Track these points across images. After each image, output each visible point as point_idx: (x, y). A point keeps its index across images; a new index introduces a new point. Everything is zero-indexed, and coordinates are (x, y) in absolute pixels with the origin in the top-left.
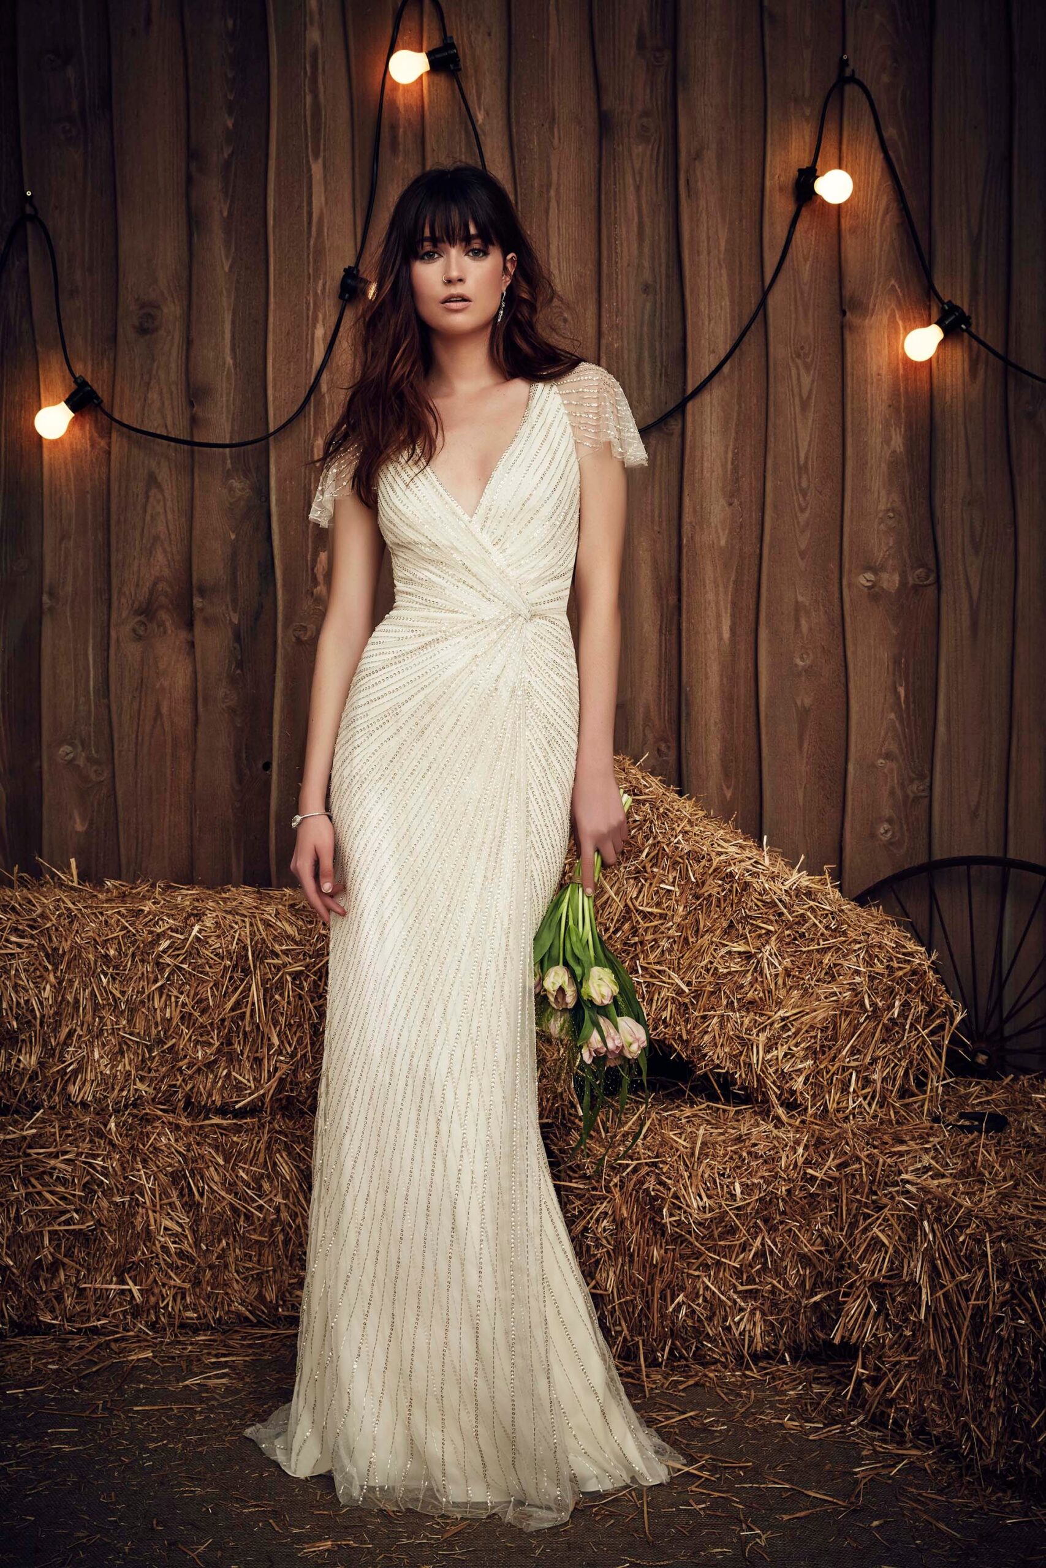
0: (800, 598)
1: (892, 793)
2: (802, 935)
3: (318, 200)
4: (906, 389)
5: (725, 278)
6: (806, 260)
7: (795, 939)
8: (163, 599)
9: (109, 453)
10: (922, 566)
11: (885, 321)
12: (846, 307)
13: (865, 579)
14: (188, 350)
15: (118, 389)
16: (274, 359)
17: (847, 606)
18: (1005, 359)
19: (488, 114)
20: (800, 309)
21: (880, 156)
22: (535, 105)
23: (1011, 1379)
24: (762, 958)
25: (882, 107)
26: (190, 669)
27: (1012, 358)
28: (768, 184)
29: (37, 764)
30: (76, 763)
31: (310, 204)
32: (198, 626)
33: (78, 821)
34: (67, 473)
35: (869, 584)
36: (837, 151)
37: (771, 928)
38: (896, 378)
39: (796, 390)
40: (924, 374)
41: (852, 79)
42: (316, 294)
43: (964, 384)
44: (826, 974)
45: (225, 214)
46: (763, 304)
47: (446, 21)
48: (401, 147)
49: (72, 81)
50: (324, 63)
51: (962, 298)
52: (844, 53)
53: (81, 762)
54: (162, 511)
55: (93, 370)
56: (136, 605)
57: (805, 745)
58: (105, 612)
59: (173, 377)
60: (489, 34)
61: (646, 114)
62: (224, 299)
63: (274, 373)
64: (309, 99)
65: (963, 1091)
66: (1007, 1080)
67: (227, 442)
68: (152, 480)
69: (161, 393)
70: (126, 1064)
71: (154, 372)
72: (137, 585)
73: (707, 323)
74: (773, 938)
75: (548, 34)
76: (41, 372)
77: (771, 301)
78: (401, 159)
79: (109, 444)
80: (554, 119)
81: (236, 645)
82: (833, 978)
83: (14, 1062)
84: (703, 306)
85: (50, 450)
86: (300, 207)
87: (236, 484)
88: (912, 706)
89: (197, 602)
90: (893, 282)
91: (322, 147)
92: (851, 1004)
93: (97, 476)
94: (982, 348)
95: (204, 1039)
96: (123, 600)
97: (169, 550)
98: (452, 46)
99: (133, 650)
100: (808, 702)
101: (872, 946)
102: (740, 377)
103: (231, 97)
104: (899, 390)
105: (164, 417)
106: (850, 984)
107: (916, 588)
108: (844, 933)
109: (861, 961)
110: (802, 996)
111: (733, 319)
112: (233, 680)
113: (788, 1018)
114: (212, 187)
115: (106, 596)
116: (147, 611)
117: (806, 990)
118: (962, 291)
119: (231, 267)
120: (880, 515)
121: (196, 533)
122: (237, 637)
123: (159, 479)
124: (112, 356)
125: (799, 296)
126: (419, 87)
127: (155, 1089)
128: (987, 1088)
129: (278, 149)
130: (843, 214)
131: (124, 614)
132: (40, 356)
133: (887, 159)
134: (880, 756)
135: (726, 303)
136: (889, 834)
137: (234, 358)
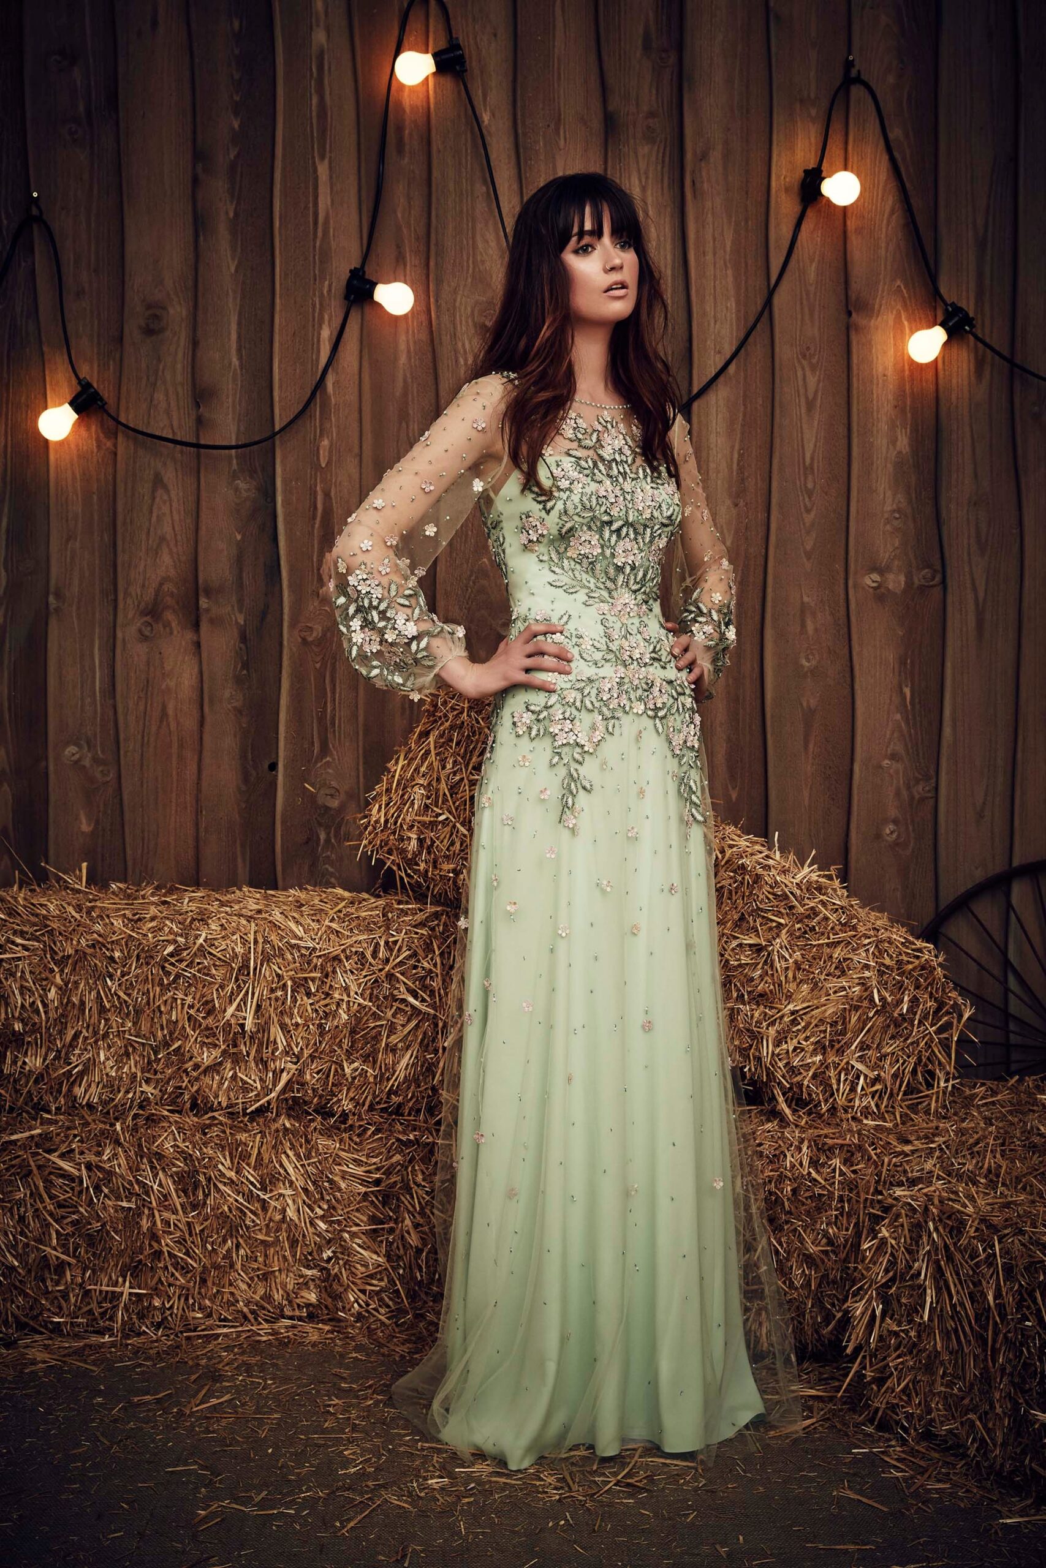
0: (806, 599)
1: (898, 794)
2: (813, 929)
3: (324, 201)
4: (912, 388)
5: (730, 279)
6: (812, 261)
7: (805, 932)
8: (169, 601)
9: (115, 454)
10: (928, 567)
11: (891, 322)
12: (851, 308)
13: (870, 580)
14: (194, 351)
15: (124, 389)
16: (280, 362)
17: (853, 606)
18: (1010, 361)
19: (494, 115)
20: (806, 310)
21: (885, 157)
22: (541, 106)
23: (1016, 1380)
24: (773, 950)
25: (888, 106)
26: (196, 670)
27: (1018, 360)
28: (773, 184)
29: (43, 764)
30: (82, 763)
31: (316, 204)
32: (204, 627)
33: (84, 821)
34: (73, 473)
35: (874, 585)
36: (842, 152)
37: (782, 921)
38: (902, 378)
39: (802, 391)
40: (930, 376)
41: (858, 80)
42: (322, 295)
43: (969, 384)
44: (836, 968)
45: (231, 215)
46: (768, 303)
47: (452, 23)
48: (407, 148)
49: (79, 83)
50: (330, 64)
51: (968, 299)
52: (850, 53)
53: (87, 763)
54: (168, 512)
55: (99, 372)
56: (142, 606)
57: (811, 746)
58: (111, 612)
59: (179, 378)
60: (495, 35)
61: (651, 114)
62: (231, 300)
63: (280, 374)
64: (315, 101)
65: (968, 1092)
66: (1013, 1081)
67: (233, 443)
68: (158, 481)
69: (167, 395)
70: (131, 1066)
71: (160, 373)
72: (143, 586)
73: (712, 324)
74: (784, 932)
75: (554, 36)
76: (47, 373)
77: (776, 300)
78: (406, 160)
79: (115, 446)
80: (559, 120)
81: (242, 645)
82: (843, 973)
83: (20, 1063)
84: (709, 308)
85: (56, 451)
86: (306, 208)
87: (241, 484)
88: (917, 707)
89: (204, 603)
90: (898, 283)
91: (328, 146)
92: (860, 999)
93: (102, 476)
94: (988, 351)
95: (209, 1040)
96: (129, 601)
97: (175, 550)
98: (458, 47)
99: (139, 651)
100: (813, 703)
101: (882, 941)
102: (745, 378)
103: (237, 98)
104: (904, 391)
105: (170, 417)
106: (860, 978)
107: (922, 589)
108: (854, 928)
109: (871, 957)
110: (812, 990)
111: (738, 319)
112: (239, 681)
113: (797, 1011)
114: (218, 188)
115: (112, 597)
116: (153, 612)
117: (816, 984)
118: (968, 291)
119: (236, 271)
120: (886, 515)
121: (203, 532)
122: (243, 638)
123: (165, 480)
124: (118, 356)
125: (804, 296)
126: (424, 89)
127: (161, 1091)
128: (992, 1089)
129: (284, 148)
130: (849, 215)
131: (130, 616)
132: (46, 357)
133: (892, 160)
134: (886, 757)
135: (732, 304)
136: (894, 836)
137: (240, 358)
